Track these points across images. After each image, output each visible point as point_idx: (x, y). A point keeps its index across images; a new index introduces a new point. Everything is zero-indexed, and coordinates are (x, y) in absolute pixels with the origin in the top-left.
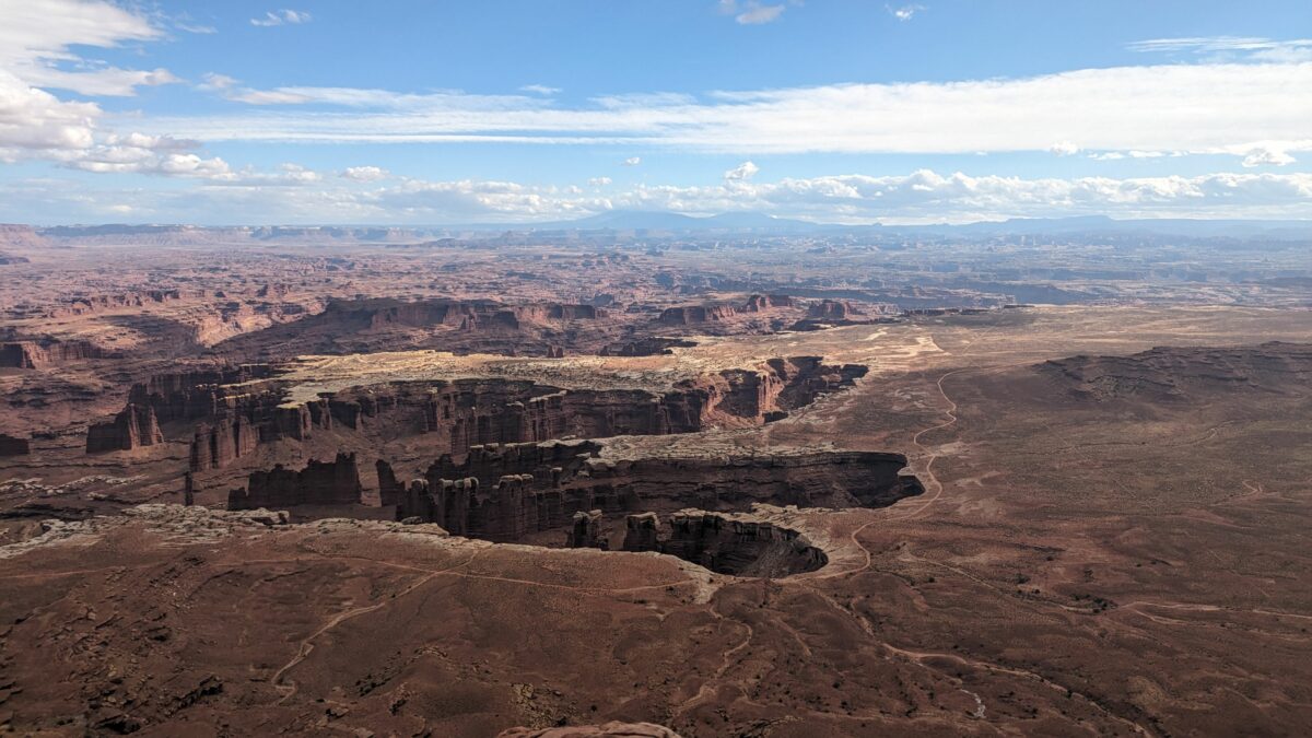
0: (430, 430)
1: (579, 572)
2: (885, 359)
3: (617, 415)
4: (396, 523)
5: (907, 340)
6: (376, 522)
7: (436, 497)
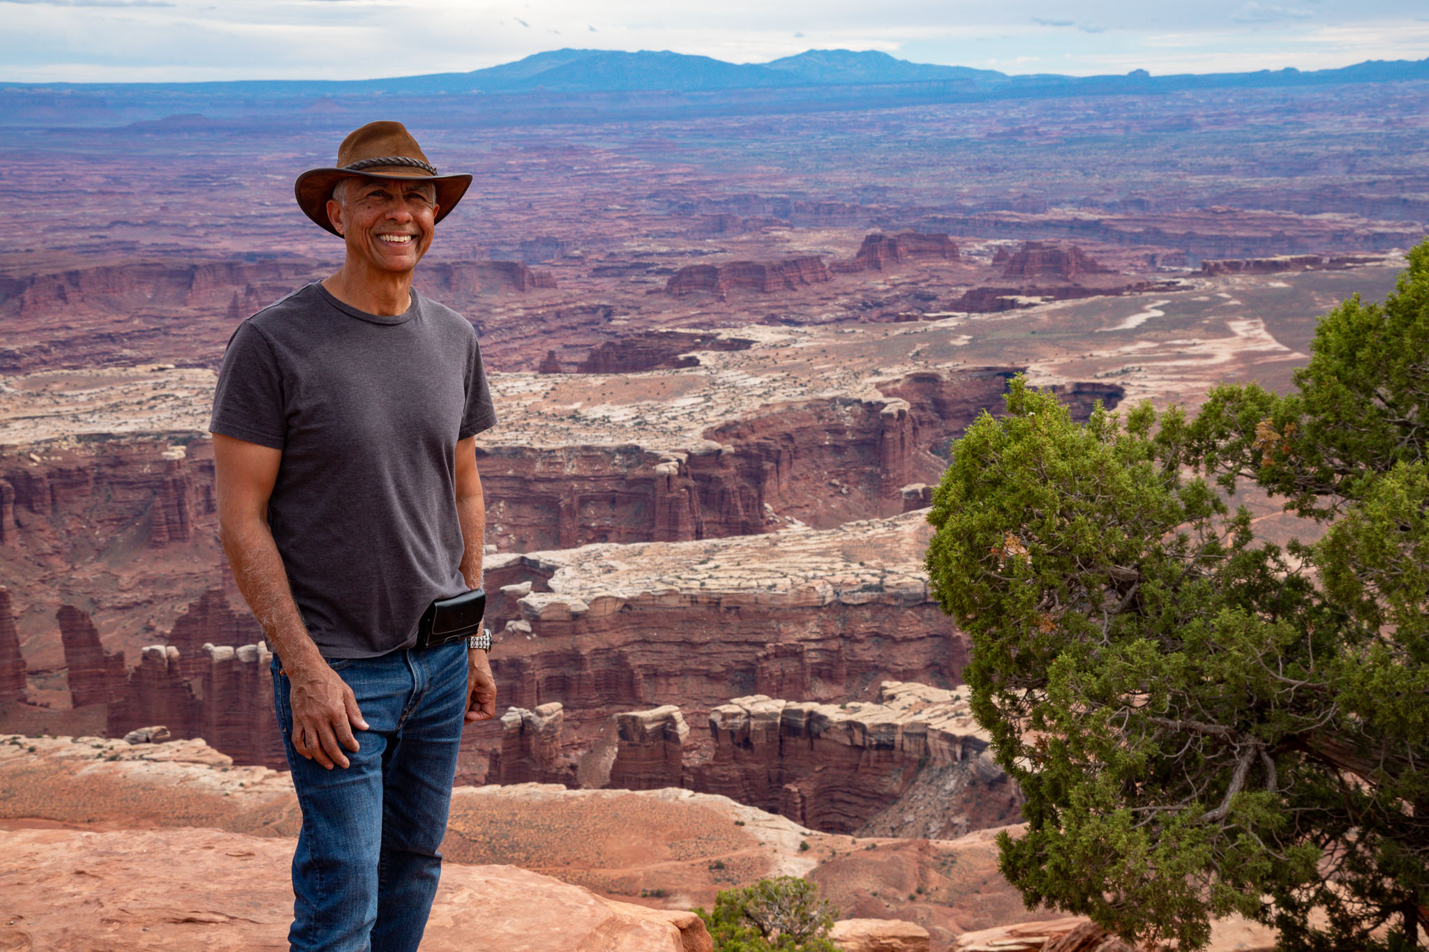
0: (171, 539)
1: (521, 836)
2: (1162, 370)
3: (584, 501)
4: (115, 742)
5: (1208, 328)
6: (67, 740)
7: (196, 685)
